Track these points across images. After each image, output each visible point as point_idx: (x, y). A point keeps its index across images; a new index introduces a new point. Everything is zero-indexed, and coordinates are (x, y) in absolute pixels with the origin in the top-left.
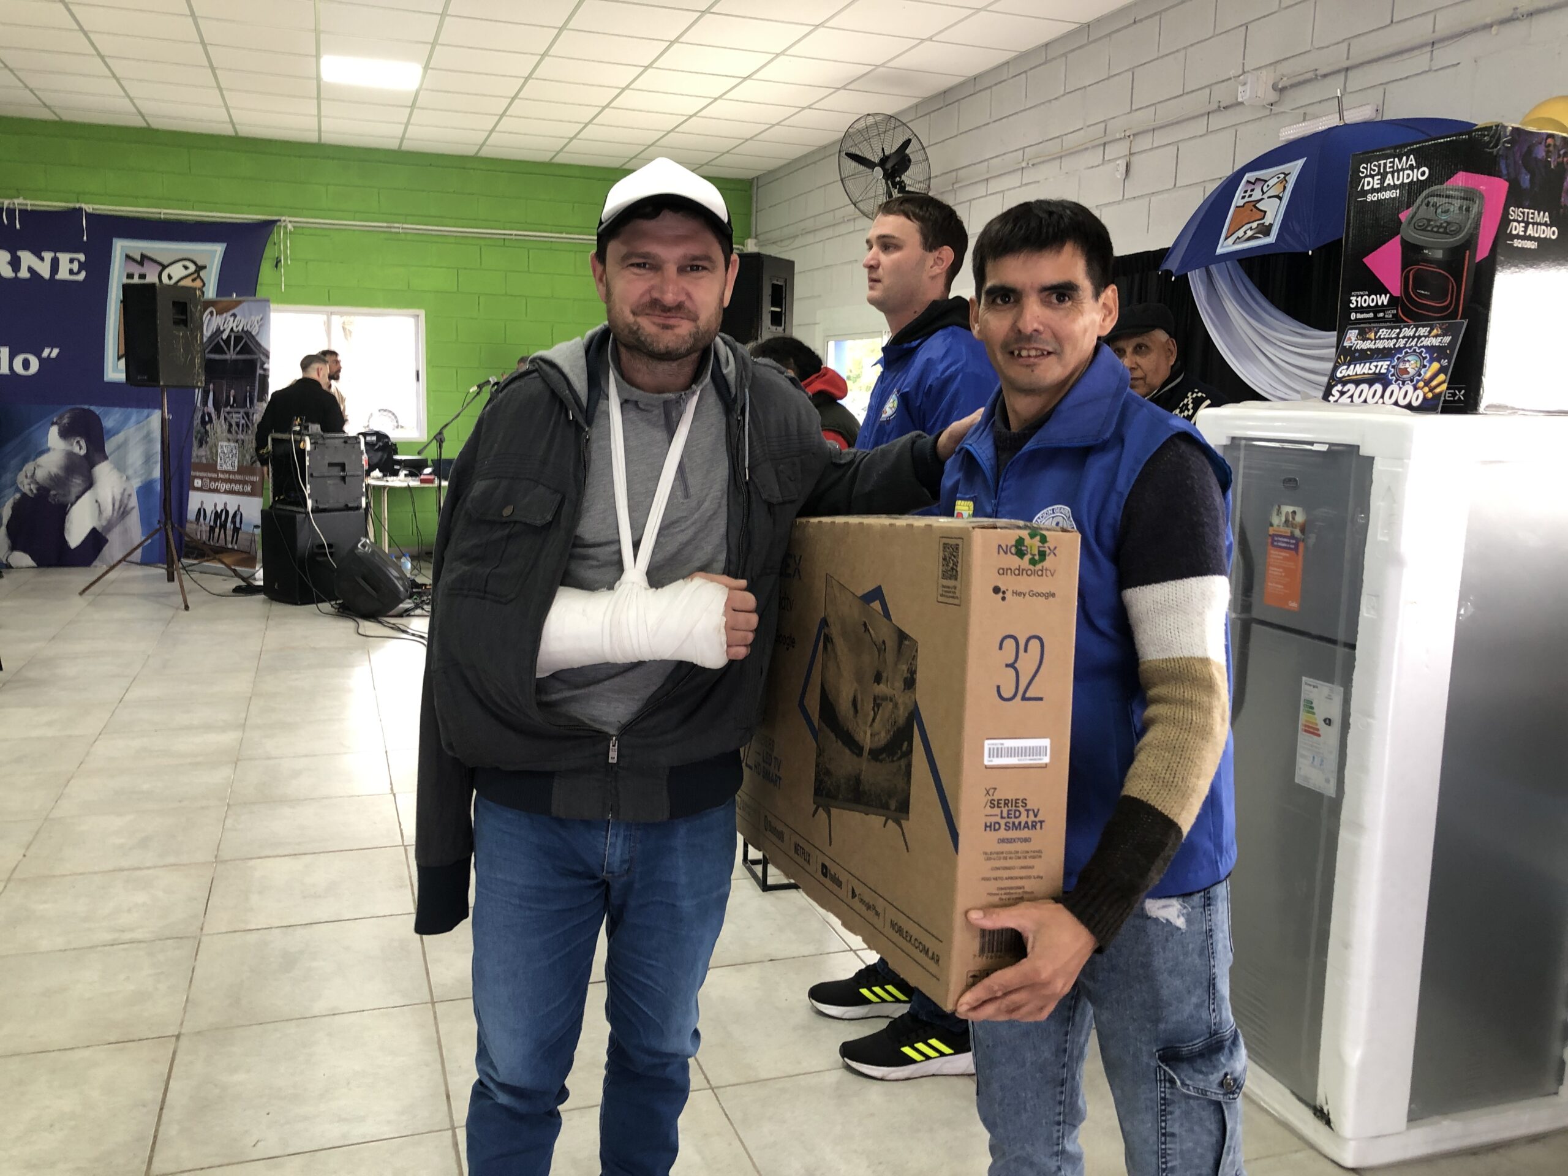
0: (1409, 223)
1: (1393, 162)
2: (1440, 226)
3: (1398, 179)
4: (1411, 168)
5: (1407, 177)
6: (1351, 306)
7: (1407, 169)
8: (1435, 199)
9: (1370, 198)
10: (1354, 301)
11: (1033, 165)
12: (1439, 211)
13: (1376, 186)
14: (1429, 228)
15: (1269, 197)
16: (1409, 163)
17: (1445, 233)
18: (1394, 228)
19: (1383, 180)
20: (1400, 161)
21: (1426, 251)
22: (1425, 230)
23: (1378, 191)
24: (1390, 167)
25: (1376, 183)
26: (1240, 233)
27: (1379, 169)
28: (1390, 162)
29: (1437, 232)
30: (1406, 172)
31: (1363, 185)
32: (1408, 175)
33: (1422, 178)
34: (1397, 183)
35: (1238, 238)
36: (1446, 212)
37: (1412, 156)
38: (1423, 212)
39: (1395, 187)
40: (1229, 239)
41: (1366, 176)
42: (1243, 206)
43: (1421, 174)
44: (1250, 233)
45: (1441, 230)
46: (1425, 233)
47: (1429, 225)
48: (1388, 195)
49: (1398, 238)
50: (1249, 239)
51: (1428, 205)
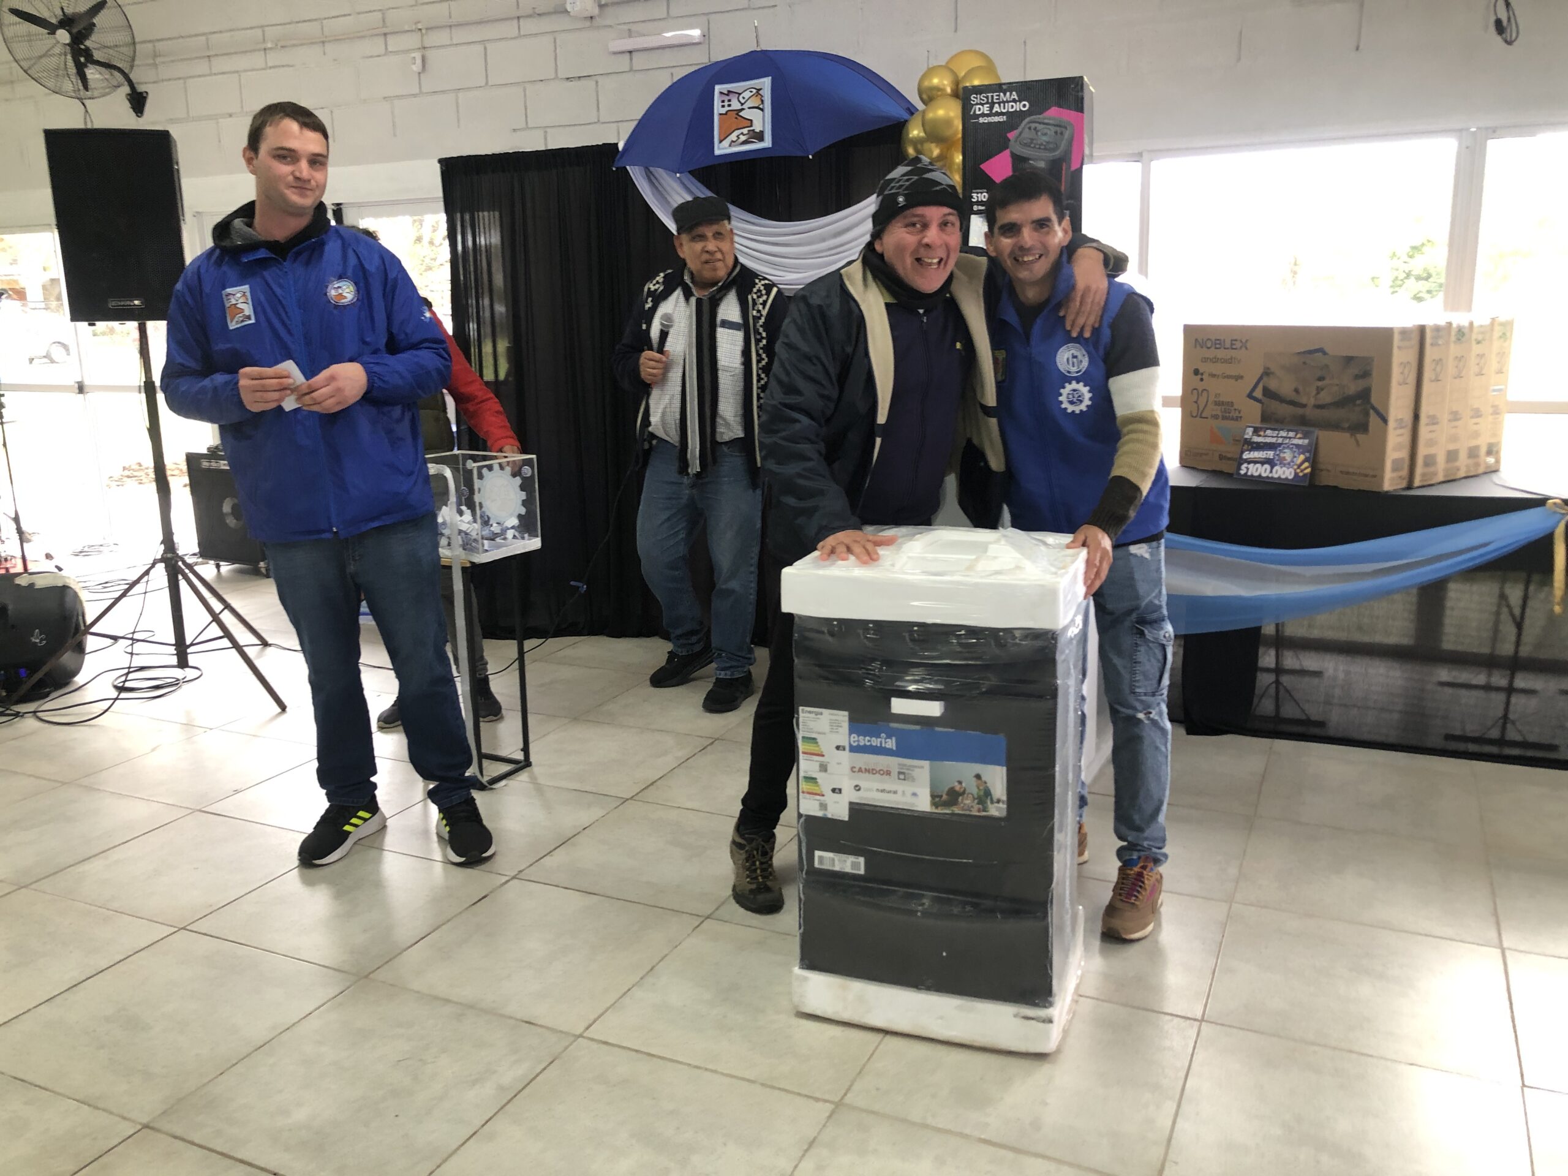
0: (1016, 141)
1: (999, 96)
2: (1042, 144)
3: (1004, 108)
4: (1014, 101)
5: (1010, 108)
6: (973, 200)
7: (1010, 102)
8: (1037, 125)
9: (981, 120)
10: (975, 197)
11: (282, 47)
12: (1039, 133)
13: (986, 112)
14: (1032, 145)
15: (749, 108)
16: (1013, 97)
17: (1045, 149)
18: (1004, 144)
19: (991, 108)
20: (1005, 95)
21: (1031, 162)
22: (1029, 146)
23: (987, 115)
24: (997, 99)
25: (986, 109)
26: (733, 137)
27: (988, 99)
28: (997, 95)
29: (1040, 148)
30: (1011, 104)
31: (975, 111)
32: (1012, 107)
33: (1024, 109)
34: (1004, 111)
35: (733, 141)
36: (1045, 134)
37: (1014, 93)
38: (1027, 135)
39: (1002, 114)
40: (724, 142)
41: (977, 104)
42: (726, 114)
43: (1023, 106)
44: (743, 138)
45: (1042, 147)
46: (1029, 148)
47: (1032, 143)
48: (996, 119)
49: (1007, 152)
50: (745, 142)
51: (1030, 128)
